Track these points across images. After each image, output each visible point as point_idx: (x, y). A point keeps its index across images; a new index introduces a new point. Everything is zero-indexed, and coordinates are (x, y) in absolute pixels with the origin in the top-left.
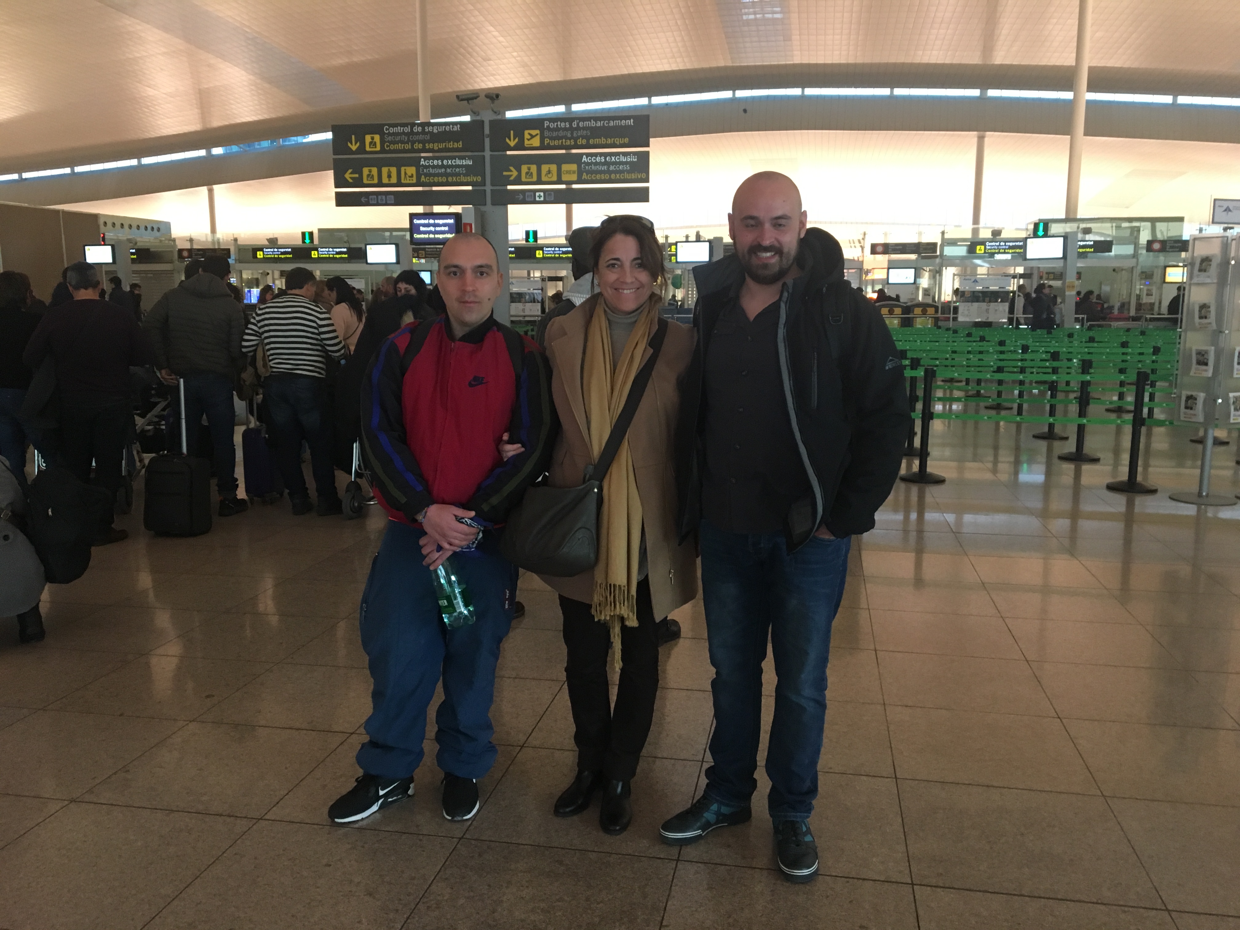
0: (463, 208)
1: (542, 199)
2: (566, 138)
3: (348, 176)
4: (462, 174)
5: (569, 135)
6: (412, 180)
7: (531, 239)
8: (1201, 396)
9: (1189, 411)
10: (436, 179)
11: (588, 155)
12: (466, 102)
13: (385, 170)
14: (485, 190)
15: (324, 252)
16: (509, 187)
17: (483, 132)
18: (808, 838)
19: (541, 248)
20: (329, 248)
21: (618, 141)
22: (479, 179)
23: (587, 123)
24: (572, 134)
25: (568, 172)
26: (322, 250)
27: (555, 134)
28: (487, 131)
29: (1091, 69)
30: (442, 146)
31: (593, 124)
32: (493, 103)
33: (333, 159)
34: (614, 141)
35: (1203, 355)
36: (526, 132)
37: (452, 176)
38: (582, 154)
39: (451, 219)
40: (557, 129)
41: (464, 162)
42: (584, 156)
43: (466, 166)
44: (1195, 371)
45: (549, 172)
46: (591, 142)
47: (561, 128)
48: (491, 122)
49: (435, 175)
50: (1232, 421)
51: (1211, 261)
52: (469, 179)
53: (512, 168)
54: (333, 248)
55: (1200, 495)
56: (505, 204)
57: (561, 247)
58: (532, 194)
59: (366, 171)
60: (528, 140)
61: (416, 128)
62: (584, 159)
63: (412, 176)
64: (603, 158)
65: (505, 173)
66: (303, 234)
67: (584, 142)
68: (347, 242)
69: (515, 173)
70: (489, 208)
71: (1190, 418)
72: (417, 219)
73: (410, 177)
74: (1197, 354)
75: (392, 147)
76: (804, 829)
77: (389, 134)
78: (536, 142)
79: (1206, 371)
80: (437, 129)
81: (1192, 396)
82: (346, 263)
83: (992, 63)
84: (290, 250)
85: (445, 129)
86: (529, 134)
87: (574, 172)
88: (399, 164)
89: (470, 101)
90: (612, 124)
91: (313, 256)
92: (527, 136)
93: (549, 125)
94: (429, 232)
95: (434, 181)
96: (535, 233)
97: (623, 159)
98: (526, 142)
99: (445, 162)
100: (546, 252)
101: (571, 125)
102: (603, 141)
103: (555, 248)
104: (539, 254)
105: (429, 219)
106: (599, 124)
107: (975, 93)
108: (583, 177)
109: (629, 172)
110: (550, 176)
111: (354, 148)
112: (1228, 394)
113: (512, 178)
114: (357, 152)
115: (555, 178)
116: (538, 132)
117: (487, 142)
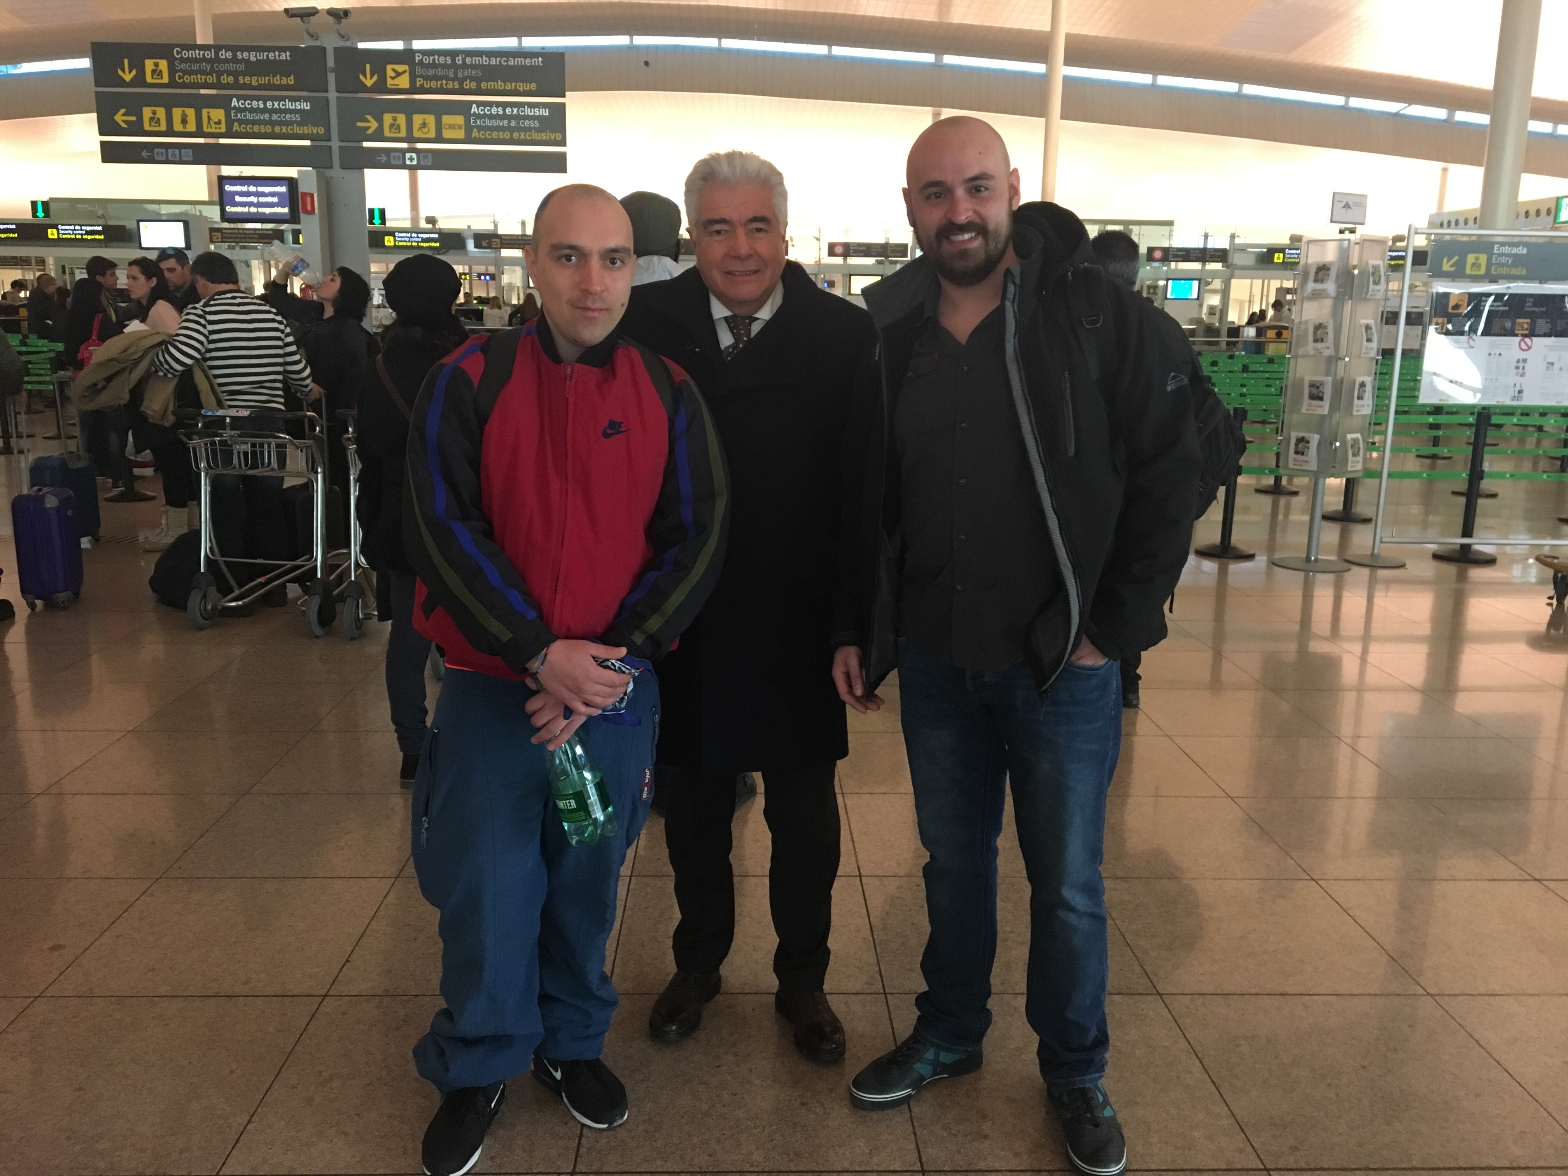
0: (299, 172)
1: (415, 162)
2: (448, 79)
3: (119, 118)
4: (296, 122)
5: (451, 75)
6: (220, 128)
7: (377, 221)
8: (1315, 439)
9: (1299, 457)
10: (256, 128)
11: (479, 104)
12: (299, 19)
13: (177, 112)
14: (330, 147)
15: (67, 231)
16: (366, 144)
17: (326, 66)
18: (1108, 1113)
19: (392, 233)
20: (75, 225)
21: (521, 87)
22: (321, 130)
23: (476, 60)
24: (456, 73)
25: (452, 127)
26: (63, 227)
27: (431, 72)
28: (331, 63)
29: (1068, 36)
30: (264, 80)
31: (485, 61)
32: (339, 22)
33: (96, 93)
34: (515, 86)
35: (1318, 387)
36: (389, 67)
37: (280, 125)
38: (471, 103)
39: (282, 186)
40: (433, 65)
41: (298, 106)
42: (474, 106)
43: (301, 112)
44: (1307, 406)
45: (424, 125)
46: (484, 85)
47: (440, 65)
48: (336, 49)
49: (254, 122)
50: (1350, 469)
51: (1329, 269)
52: (306, 130)
53: (369, 117)
54: (81, 226)
55: (1308, 559)
56: (361, 168)
57: (421, 233)
58: (400, 154)
59: (147, 112)
60: (393, 78)
61: (223, 52)
62: (474, 109)
63: (219, 122)
64: (500, 109)
65: (359, 124)
66: (34, 204)
67: (473, 85)
68: (103, 217)
69: (374, 125)
70: (336, 172)
71: (1301, 465)
72: (230, 185)
73: (216, 123)
74: (1310, 386)
75: (187, 79)
76: (1101, 1099)
77: (182, 60)
78: (404, 82)
79: (1321, 407)
80: (256, 56)
81: (1303, 438)
82: (102, 247)
83: (949, 21)
84: (14, 227)
85: (267, 56)
86: (394, 70)
87: (460, 127)
88: (199, 103)
89: (305, 18)
90: (512, 62)
91: (50, 236)
92: (390, 73)
93: (422, 59)
94: (250, 204)
95: (254, 131)
96: (382, 212)
97: (528, 112)
98: (390, 82)
99: (269, 104)
100: (399, 239)
101: (453, 60)
102: (500, 85)
103: (411, 233)
104: (389, 241)
105: (249, 186)
106: (493, 62)
107: (929, 58)
108: (473, 135)
109: (538, 130)
110: (425, 130)
111: (128, 77)
112: (1346, 436)
113: (370, 132)
114: (132, 83)
115: (432, 135)
116: (406, 67)
117: (331, 78)
